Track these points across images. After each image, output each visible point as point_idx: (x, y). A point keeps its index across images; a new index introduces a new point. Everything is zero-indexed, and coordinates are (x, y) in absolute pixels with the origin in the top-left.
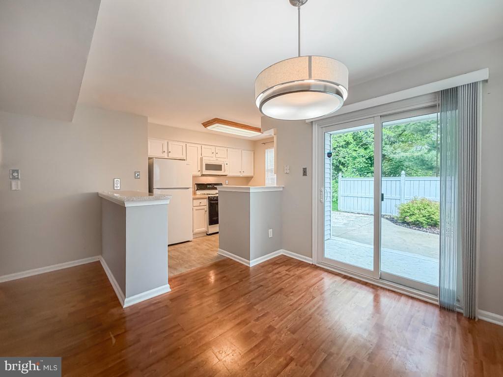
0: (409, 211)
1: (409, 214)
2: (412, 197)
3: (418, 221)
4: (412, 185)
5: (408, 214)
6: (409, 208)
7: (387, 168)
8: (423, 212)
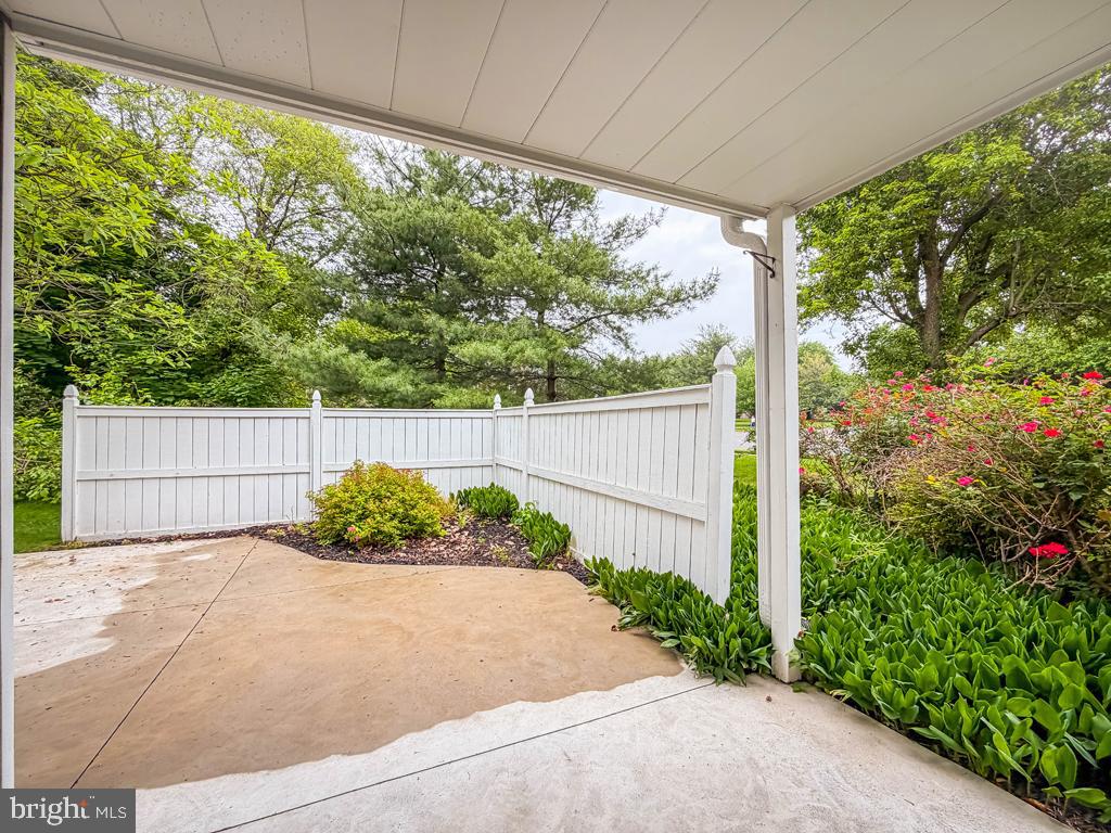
0: (352, 507)
1: (354, 515)
2: (349, 464)
3: (380, 532)
4: (340, 431)
5: (353, 517)
6: (352, 498)
7: (238, 388)
8: (390, 504)
